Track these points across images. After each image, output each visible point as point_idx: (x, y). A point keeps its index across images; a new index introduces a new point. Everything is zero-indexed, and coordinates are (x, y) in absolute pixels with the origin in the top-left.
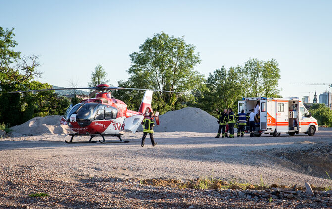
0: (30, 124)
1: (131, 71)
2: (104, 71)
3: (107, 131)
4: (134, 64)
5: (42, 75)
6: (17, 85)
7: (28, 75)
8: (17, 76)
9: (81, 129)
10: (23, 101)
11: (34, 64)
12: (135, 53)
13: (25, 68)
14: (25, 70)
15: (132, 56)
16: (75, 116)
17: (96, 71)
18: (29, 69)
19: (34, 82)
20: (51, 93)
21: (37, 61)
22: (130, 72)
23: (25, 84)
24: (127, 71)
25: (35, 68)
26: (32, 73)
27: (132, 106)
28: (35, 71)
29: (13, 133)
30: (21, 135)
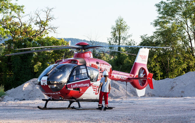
0: (24, 86)
1: (156, 23)
2: (125, 25)
3: (84, 96)
4: (161, 16)
5: (56, 30)
6: (29, 42)
7: (42, 30)
8: (29, 32)
9: (54, 94)
10: (36, 60)
11: (49, 18)
12: (162, 2)
13: (38, 23)
14: (38, 25)
15: (158, 6)
16: (45, 78)
17: (117, 24)
18: (42, 24)
19: (48, 39)
20: (67, 51)
21: (51, 15)
22: (156, 25)
23: (38, 41)
24: (151, 23)
25: (48, 23)
26: (46, 28)
27: (156, 65)
28: (49, 26)
29: (5, 97)
30: (13, 99)
